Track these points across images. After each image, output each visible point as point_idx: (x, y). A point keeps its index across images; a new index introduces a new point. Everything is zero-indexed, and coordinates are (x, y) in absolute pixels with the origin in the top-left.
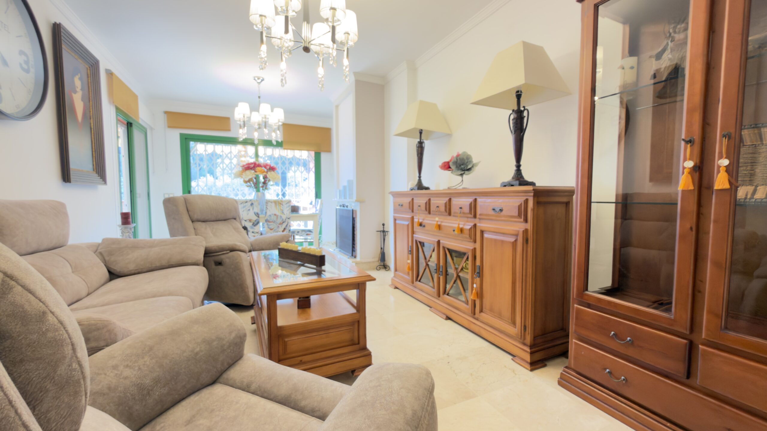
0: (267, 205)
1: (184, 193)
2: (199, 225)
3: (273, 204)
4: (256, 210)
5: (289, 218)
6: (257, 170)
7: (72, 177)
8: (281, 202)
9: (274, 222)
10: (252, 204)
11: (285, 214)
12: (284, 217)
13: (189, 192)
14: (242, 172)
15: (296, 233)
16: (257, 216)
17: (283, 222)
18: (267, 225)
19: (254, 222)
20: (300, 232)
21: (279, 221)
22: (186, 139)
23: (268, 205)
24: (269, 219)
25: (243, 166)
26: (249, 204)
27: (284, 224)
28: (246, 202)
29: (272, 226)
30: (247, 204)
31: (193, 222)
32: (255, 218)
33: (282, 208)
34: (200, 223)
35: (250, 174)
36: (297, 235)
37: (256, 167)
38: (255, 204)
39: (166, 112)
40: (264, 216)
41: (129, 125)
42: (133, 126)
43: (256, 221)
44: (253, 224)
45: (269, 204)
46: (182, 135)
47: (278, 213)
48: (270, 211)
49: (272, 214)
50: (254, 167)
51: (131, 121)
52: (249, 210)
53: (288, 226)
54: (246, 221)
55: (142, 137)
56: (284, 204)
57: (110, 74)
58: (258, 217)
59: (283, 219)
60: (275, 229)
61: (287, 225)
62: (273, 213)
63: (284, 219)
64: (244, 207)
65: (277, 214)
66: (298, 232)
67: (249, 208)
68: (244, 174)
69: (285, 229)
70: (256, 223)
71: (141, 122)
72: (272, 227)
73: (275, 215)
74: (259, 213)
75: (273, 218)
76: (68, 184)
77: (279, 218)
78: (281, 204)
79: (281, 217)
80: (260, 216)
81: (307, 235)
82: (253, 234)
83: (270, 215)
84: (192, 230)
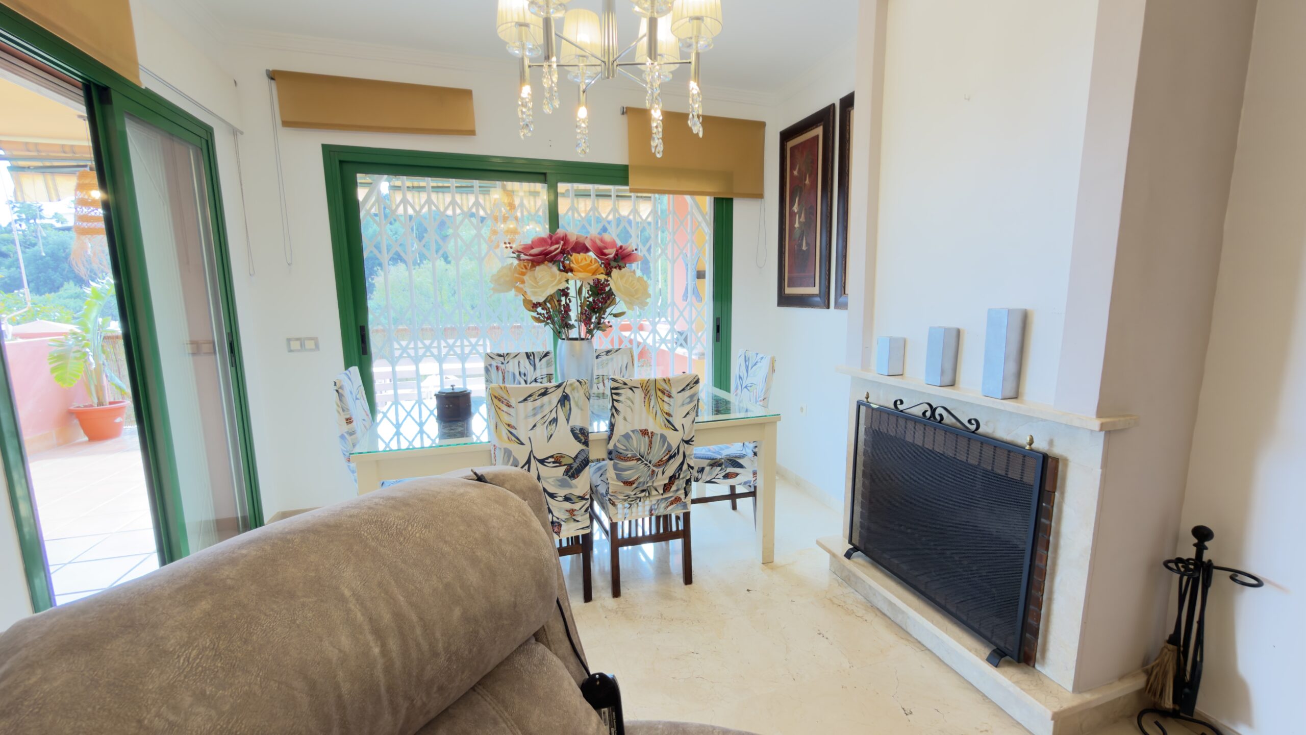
0: (615, 397)
3: (639, 395)
4: (579, 418)
5: (688, 443)
6: (573, 265)
8: (665, 386)
9: (640, 458)
10: (565, 399)
11: (678, 427)
12: (674, 439)
14: (523, 274)
16: (580, 441)
17: (669, 457)
18: (615, 467)
19: (571, 461)
21: (658, 453)
22: (341, 162)
23: (621, 398)
24: (621, 447)
25: (527, 248)
26: (555, 397)
27: (671, 461)
28: (545, 393)
29: (636, 471)
30: (546, 398)
32: (572, 448)
33: (666, 408)
37: (570, 253)
38: (576, 397)
39: (273, 76)
41: (96, 95)
42: (115, 96)
43: (576, 457)
45: (625, 393)
46: (328, 150)
47: (655, 426)
48: (623, 419)
49: (633, 431)
50: (563, 252)
51: (101, 80)
52: (555, 420)
53: (685, 466)
54: (542, 462)
56: (674, 392)
59: (669, 448)
60: (641, 480)
61: (681, 464)
62: (638, 427)
63: (674, 447)
64: (537, 411)
65: (651, 428)
67: (554, 415)
69: (673, 479)
70: (576, 465)
71: (146, 82)
72: (629, 475)
73: (645, 432)
75: (639, 445)
77: (657, 440)
78: (663, 392)
79: (663, 438)
80: (592, 439)
81: (727, 476)
82: (568, 505)
83: (627, 436)
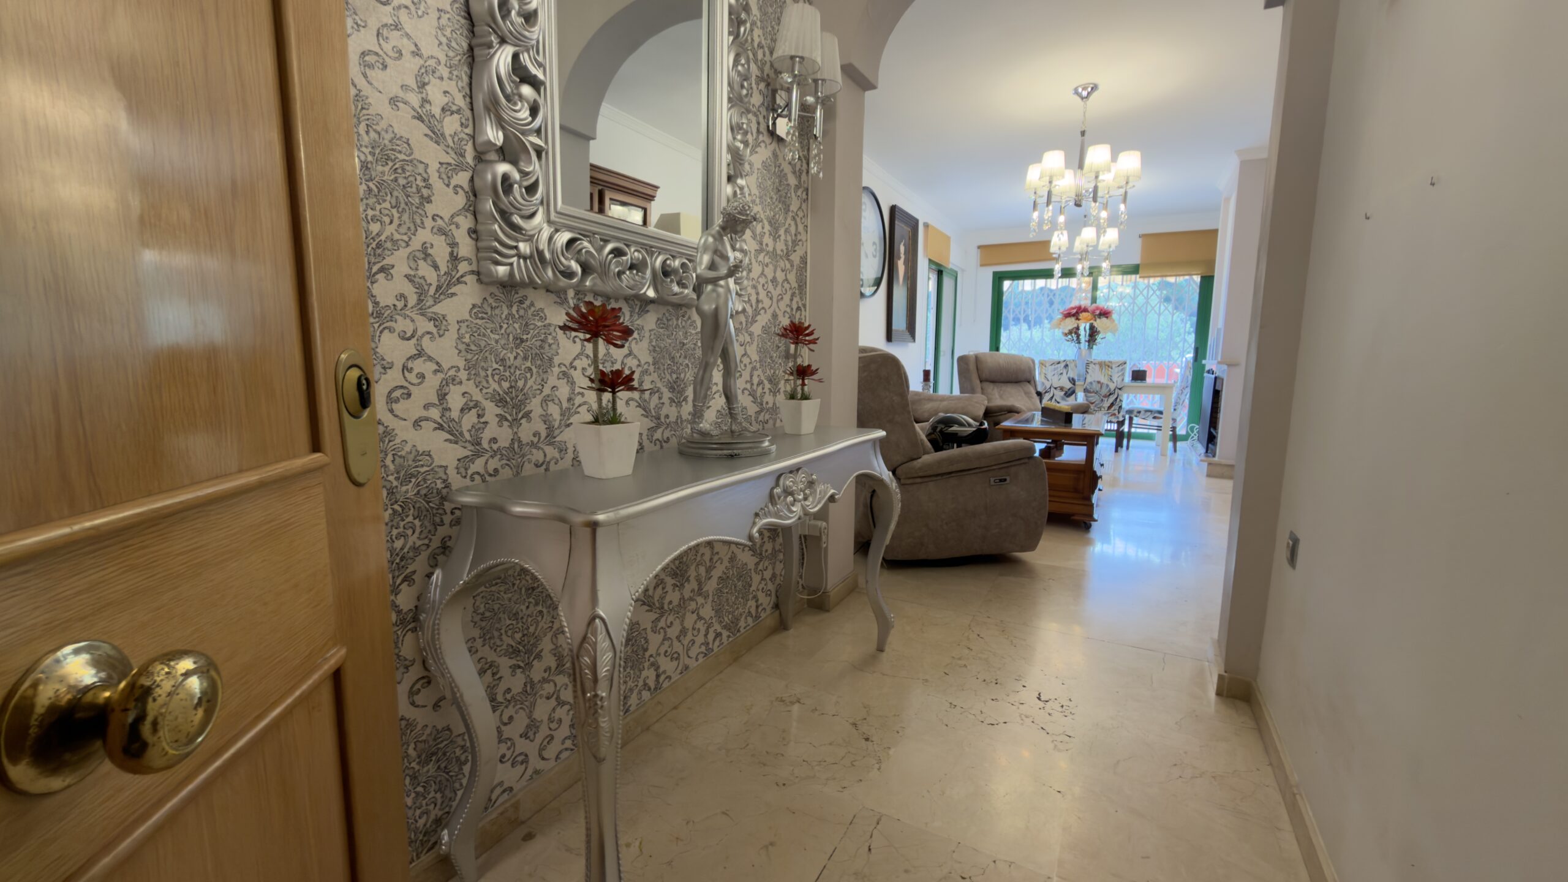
1: (991, 349)
2: (986, 385)
3: (1097, 367)
4: (1071, 375)
5: (1120, 389)
6: (1080, 318)
7: (893, 337)
8: (1110, 364)
9: (1095, 393)
10: (1066, 366)
11: (1115, 381)
12: (1112, 386)
13: (997, 349)
14: (1061, 321)
15: (1135, 413)
16: (1072, 383)
17: (1110, 394)
18: (1086, 396)
20: (1142, 412)
21: (1104, 391)
22: (999, 278)
23: (1090, 368)
24: (1088, 387)
25: (1064, 312)
26: (1063, 365)
27: (1111, 396)
28: (1059, 363)
29: (1094, 398)
30: (1059, 365)
31: (981, 381)
32: (1068, 385)
33: (1110, 373)
34: (988, 383)
35: (1071, 323)
36: (1136, 416)
37: (1082, 312)
38: (1071, 366)
39: (979, 247)
40: (1083, 383)
41: (940, 273)
42: (944, 273)
43: (1069, 389)
44: (1065, 394)
45: (1091, 366)
46: (994, 274)
47: (1104, 380)
48: (1091, 376)
49: (1094, 381)
50: (1077, 313)
51: (942, 269)
52: (1061, 374)
53: (1118, 400)
54: (1055, 388)
55: (952, 282)
56: (1114, 367)
57: (926, 225)
58: (1074, 384)
59: (1110, 390)
60: (1097, 403)
61: (1117, 398)
62: (1096, 380)
63: (1112, 389)
64: (1055, 370)
65: (1102, 381)
66: (1139, 412)
67: (1061, 372)
68: (1062, 323)
69: (1112, 405)
70: (1069, 392)
71: (952, 267)
73: (1099, 382)
74: (1076, 378)
75: (1096, 387)
76: (890, 343)
77: (1104, 387)
78: (1109, 366)
79: (1107, 386)
80: (1077, 383)
81: (1155, 418)
83: (1091, 383)
84: (979, 390)
